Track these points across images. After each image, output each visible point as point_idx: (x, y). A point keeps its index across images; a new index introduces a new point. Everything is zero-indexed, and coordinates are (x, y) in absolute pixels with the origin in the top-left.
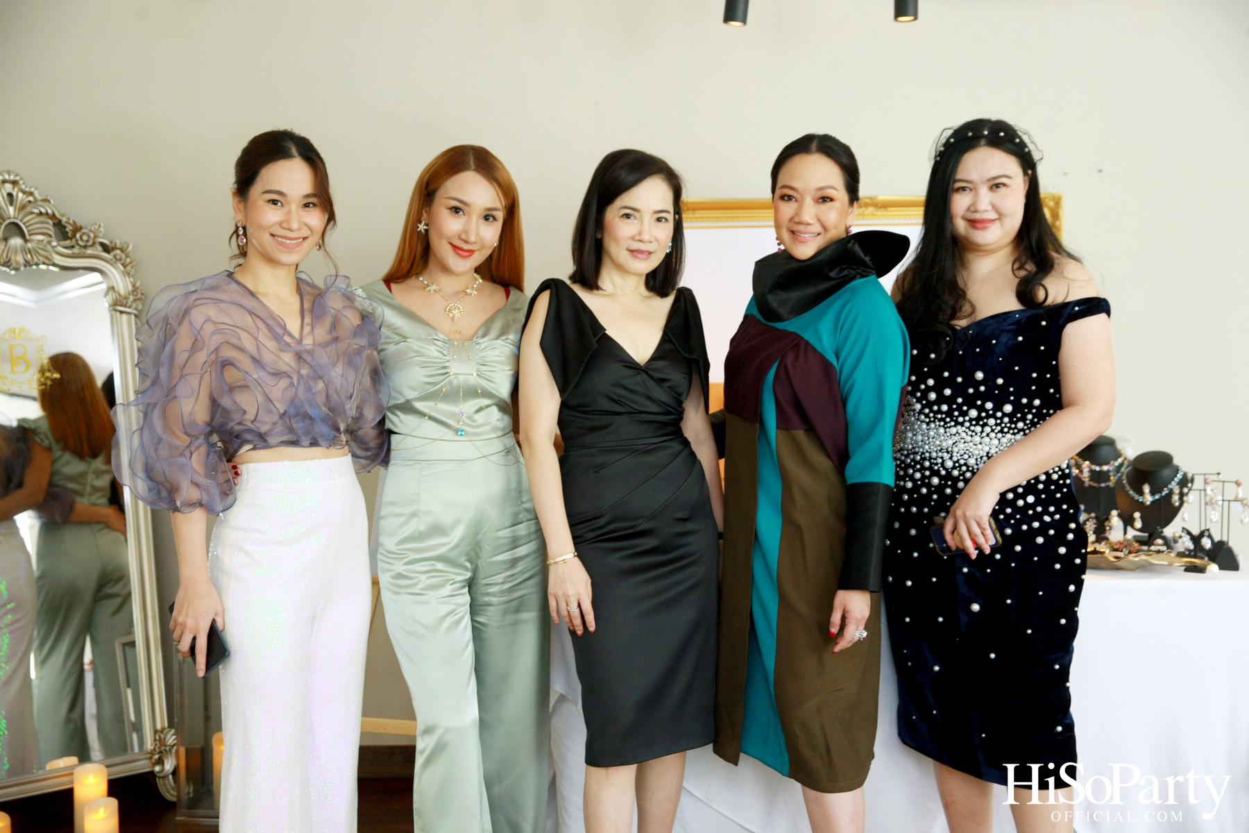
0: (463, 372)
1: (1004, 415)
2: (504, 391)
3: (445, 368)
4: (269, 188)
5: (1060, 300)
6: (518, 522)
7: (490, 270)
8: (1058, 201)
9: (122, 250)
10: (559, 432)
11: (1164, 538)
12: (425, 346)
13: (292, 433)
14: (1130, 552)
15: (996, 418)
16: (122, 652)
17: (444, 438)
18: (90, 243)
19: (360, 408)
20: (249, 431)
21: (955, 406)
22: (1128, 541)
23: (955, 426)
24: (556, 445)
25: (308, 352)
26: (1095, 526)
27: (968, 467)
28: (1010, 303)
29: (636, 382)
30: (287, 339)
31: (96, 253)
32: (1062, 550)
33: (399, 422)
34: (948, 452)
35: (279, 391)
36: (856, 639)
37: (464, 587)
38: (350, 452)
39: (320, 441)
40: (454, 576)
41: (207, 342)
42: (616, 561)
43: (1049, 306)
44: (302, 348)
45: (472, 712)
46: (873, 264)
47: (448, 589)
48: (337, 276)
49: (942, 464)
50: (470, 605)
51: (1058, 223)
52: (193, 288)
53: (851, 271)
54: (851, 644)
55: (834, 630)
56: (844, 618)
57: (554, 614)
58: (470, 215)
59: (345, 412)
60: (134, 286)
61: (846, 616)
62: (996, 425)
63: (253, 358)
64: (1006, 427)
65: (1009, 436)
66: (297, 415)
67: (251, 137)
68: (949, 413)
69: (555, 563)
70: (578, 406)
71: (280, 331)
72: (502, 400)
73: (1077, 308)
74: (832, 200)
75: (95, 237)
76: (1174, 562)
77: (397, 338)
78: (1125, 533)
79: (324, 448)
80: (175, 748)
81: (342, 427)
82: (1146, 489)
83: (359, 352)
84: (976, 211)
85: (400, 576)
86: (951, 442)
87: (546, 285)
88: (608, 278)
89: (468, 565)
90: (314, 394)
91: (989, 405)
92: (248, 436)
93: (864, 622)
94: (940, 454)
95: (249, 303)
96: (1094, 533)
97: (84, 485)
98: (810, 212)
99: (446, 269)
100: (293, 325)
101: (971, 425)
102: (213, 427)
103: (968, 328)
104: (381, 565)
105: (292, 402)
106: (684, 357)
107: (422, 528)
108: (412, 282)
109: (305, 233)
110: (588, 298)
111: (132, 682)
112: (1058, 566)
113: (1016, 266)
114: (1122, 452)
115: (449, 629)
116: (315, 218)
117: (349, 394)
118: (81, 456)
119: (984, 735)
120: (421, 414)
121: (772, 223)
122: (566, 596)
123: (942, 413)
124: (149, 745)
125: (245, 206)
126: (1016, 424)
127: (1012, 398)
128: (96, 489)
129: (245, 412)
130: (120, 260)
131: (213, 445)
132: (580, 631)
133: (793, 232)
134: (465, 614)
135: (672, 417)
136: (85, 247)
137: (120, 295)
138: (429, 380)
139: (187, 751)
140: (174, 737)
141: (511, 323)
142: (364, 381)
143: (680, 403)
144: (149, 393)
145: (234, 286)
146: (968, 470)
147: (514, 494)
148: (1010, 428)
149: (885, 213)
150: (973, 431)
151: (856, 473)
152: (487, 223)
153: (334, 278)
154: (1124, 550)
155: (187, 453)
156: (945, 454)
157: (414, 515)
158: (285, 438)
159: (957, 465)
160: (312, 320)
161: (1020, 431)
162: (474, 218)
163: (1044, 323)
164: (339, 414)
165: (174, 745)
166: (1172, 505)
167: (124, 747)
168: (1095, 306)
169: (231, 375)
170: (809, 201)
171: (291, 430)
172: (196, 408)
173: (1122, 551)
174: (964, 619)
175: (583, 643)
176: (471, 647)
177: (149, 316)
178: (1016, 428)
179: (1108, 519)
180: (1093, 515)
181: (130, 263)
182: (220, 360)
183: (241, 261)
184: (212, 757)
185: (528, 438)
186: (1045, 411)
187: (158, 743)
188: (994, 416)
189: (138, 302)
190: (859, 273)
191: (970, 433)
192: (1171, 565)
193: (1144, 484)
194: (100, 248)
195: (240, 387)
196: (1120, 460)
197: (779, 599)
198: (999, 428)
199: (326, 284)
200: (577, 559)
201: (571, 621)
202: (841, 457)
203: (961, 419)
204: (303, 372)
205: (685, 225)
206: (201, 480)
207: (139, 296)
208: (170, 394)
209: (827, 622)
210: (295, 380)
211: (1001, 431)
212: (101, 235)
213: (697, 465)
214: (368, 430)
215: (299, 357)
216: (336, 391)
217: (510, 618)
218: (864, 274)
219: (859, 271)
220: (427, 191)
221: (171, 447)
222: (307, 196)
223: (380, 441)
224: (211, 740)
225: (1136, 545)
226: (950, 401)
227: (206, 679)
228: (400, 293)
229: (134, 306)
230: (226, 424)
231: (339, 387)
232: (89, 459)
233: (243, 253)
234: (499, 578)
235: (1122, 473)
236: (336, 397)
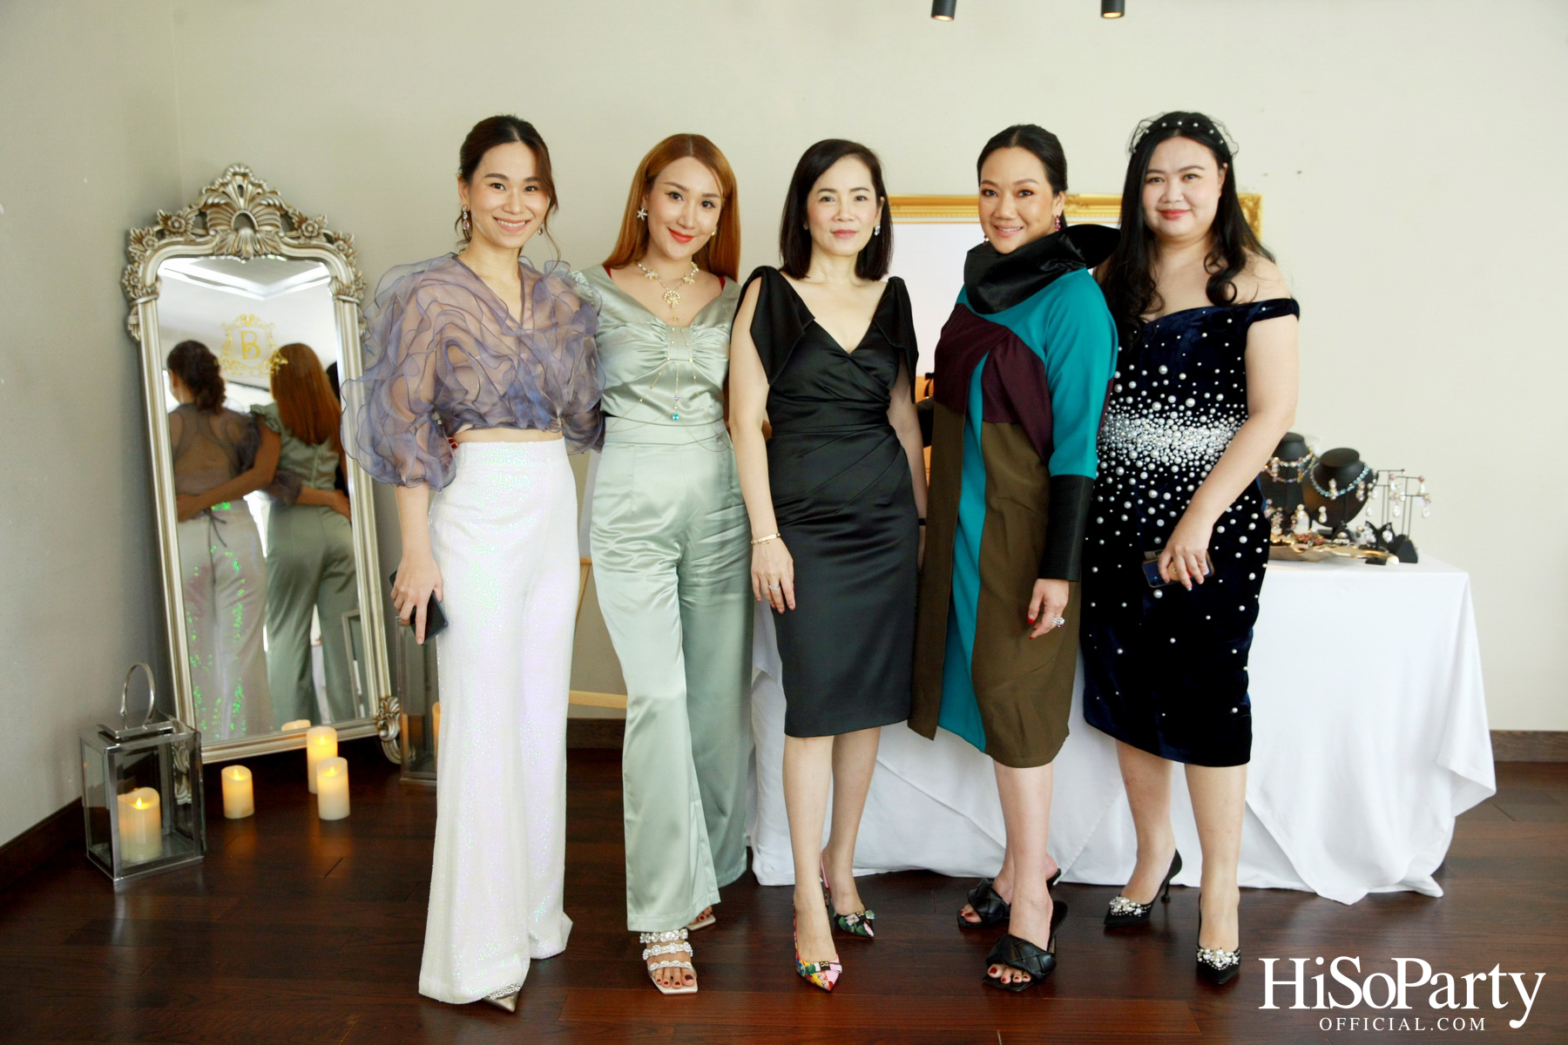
0: (680, 357)
1: (1187, 408)
2: (718, 380)
3: (663, 353)
4: (491, 172)
5: (1248, 300)
6: (728, 505)
7: (707, 259)
8: (1257, 202)
9: (345, 241)
10: (767, 420)
11: (1348, 532)
12: (645, 331)
13: (511, 415)
14: (1314, 545)
15: (1179, 412)
16: (348, 625)
17: (657, 422)
18: (315, 234)
19: (575, 393)
20: (469, 410)
21: (1139, 399)
22: (1314, 534)
23: (1139, 418)
24: (764, 430)
25: (528, 336)
26: (1281, 519)
27: (1151, 458)
28: (1200, 300)
29: (840, 369)
30: (509, 323)
31: (320, 243)
32: (1243, 540)
33: (614, 404)
34: (1133, 443)
35: (500, 374)
36: (1054, 625)
37: (672, 566)
38: (563, 435)
39: (537, 424)
40: (664, 556)
41: (433, 323)
42: (816, 542)
43: (1236, 304)
44: (523, 333)
45: (680, 686)
46: (1083, 256)
47: (657, 568)
48: (558, 261)
49: (1127, 455)
50: (679, 585)
51: (1256, 224)
52: (419, 269)
53: (1063, 265)
54: (1049, 630)
55: (1033, 617)
56: (1042, 606)
57: (756, 591)
58: (688, 202)
59: (562, 396)
60: (355, 276)
61: (1045, 603)
62: (1179, 418)
63: (476, 340)
64: (1188, 420)
65: (1191, 429)
66: (516, 397)
67: (475, 122)
68: (1134, 406)
69: (760, 543)
70: (786, 392)
71: (502, 315)
72: (715, 386)
73: (1264, 309)
74: (1032, 193)
75: (320, 228)
76: (1356, 554)
77: (616, 322)
78: (1310, 526)
79: (540, 431)
80: (398, 715)
81: (559, 412)
82: (1333, 484)
83: (576, 339)
84: (1167, 202)
85: (612, 553)
86: (1135, 434)
87: (759, 272)
88: (820, 266)
89: (677, 546)
90: (533, 377)
91: (1172, 399)
92: (468, 416)
93: (1062, 610)
94: (1125, 445)
95: (473, 286)
96: (1281, 526)
97: (311, 469)
98: (1009, 207)
99: (664, 255)
100: (515, 309)
101: (1155, 417)
102: (435, 405)
103: (1156, 322)
104: (593, 543)
105: (512, 385)
106: (891, 346)
107: (635, 509)
108: (631, 268)
109: (528, 216)
110: (797, 285)
111: (358, 654)
112: (1239, 555)
113: (1208, 262)
114: (1310, 449)
115: (659, 605)
116: (537, 202)
117: (567, 379)
118: (308, 443)
119: (1164, 715)
120: (635, 397)
121: (978, 220)
122: (768, 576)
123: (1127, 405)
124: (375, 712)
125: (469, 192)
126: (1199, 418)
127: (1195, 393)
128: (322, 474)
129: (467, 392)
130: (343, 250)
131: (434, 422)
132: (781, 609)
133: (997, 227)
134: (674, 591)
135: (877, 405)
136: (310, 238)
137: (343, 285)
138: (647, 364)
139: (410, 719)
140: (397, 705)
141: (727, 311)
142: (580, 367)
143: (887, 392)
144: (376, 371)
145: (459, 269)
146: (1151, 462)
147: (725, 479)
148: (1192, 422)
149: (1086, 211)
150: (1157, 423)
151: (1058, 466)
152: (705, 209)
153: (555, 263)
154: (1309, 542)
155: (412, 429)
156: (1130, 445)
157: (627, 496)
158: (503, 419)
159: (1141, 456)
160: (533, 305)
161: (1202, 424)
162: (693, 203)
163: (1230, 321)
164: (556, 398)
165: (398, 712)
166: (1356, 500)
167: (352, 714)
168: (1285, 307)
169: (455, 355)
170: (1009, 196)
171: (510, 412)
172: (422, 387)
173: (1306, 543)
174: (1147, 604)
175: (785, 621)
176: (678, 623)
177: (377, 294)
178: (1199, 421)
179: (1294, 513)
180: (1280, 509)
181: (352, 253)
182: (445, 340)
183: (466, 246)
184: (432, 725)
185: (736, 423)
186: (1228, 406)
187: (382, 710)
188: (1177, 410)
189: (360, 292)
190: (1069, 266)
191: (1154, 425)
192: (1353, 557)
193: (1330, 479)
194: (324, 239)
195: (461, 367)
196: (1308, 457)
197: (980, 586)
198: (1182, 421)
199: (545, 269)
200: (780, 540)
201: (773, 599)
202: (1046, 449)
203: (1145, 412)
204: (523, 356)
205: (894, 219)
206: (426, 457)
207: (361, 285)
208: (396, 373)
209: (1025, 610)
210: (516, 363)
211: (1184, 424)
212: (325, 226)
213: (901, 452)
214: (584, 413)
215: (520, 341)
216: (554, 376)
217: (717, 598)
218: (1074, 267)
219: (1069, 264)
220: (648, 177)
221: (396, 422)
222: (529, 180)
223: (594, 424)
224: (431, 709)
225: (1321, 537)
226: (1135, 393)
227: (425, 646)
228: (619, 278)
229: (356, 295)
230: (447, 403)
231: (556, 373)
232: (314, 445)
233: (468, 239)
234: (707, 560)
235: (1310, 470)
236: (554, 382)
